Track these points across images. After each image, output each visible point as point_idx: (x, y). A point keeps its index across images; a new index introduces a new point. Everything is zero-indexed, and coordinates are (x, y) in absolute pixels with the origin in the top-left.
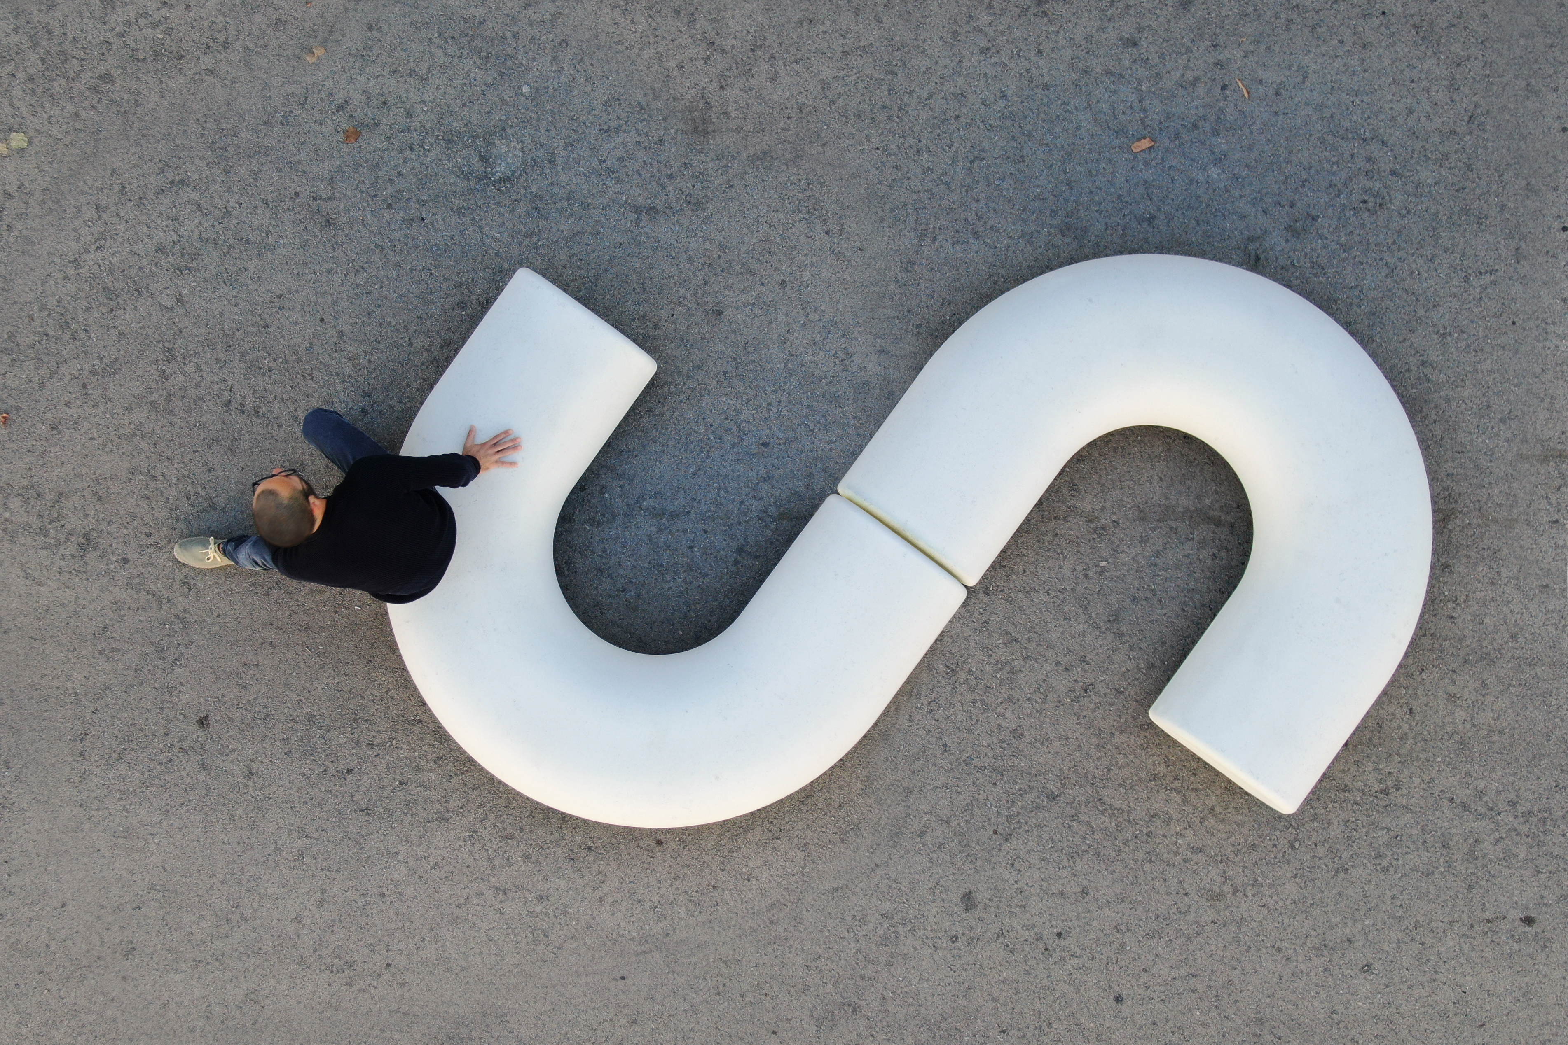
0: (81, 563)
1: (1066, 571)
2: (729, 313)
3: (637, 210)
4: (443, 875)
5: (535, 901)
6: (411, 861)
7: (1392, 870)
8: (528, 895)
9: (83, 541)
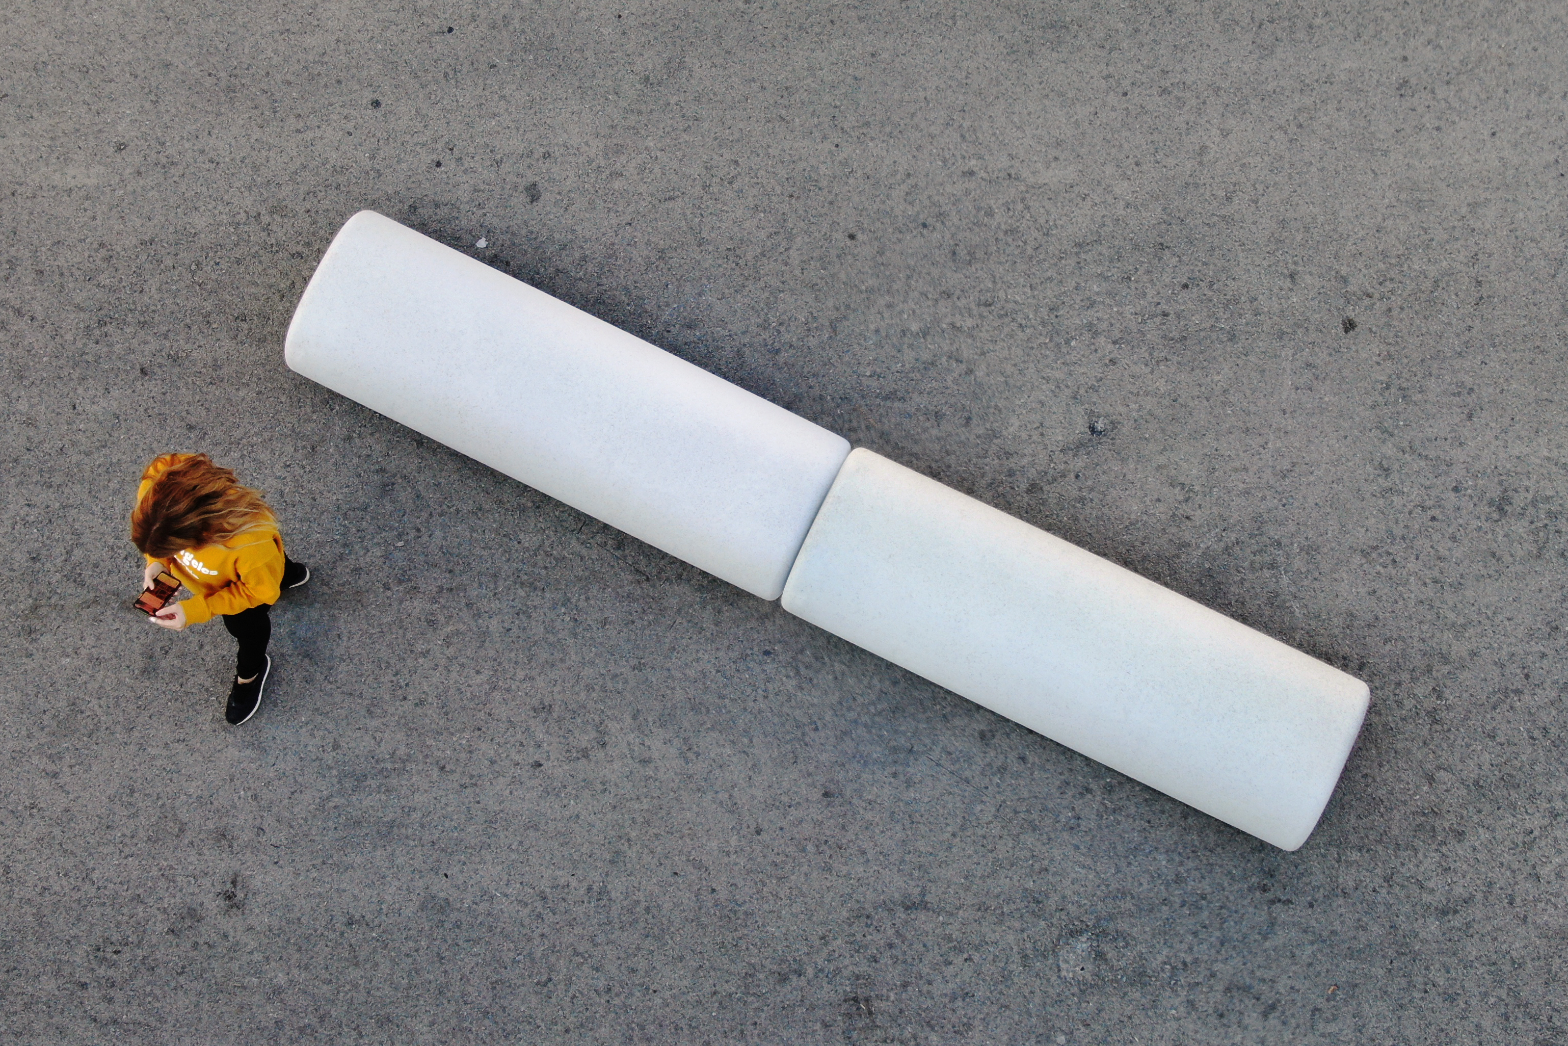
0: (1506, 484)
1: (438, 533)
2: (816, 795)
3: (924, 906)
4: (1076, 190)
5: (975, 169)
6: (1110, 200)
7: (95, 246)
8: (984, 175)
9: (1506, 508)
